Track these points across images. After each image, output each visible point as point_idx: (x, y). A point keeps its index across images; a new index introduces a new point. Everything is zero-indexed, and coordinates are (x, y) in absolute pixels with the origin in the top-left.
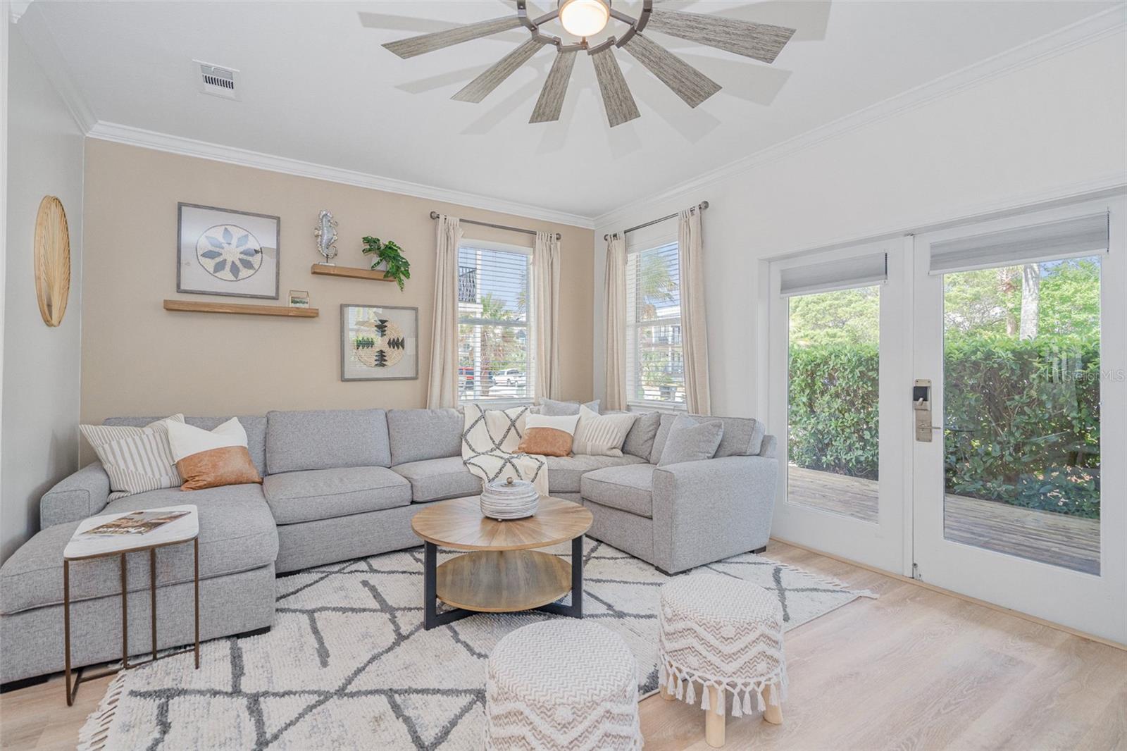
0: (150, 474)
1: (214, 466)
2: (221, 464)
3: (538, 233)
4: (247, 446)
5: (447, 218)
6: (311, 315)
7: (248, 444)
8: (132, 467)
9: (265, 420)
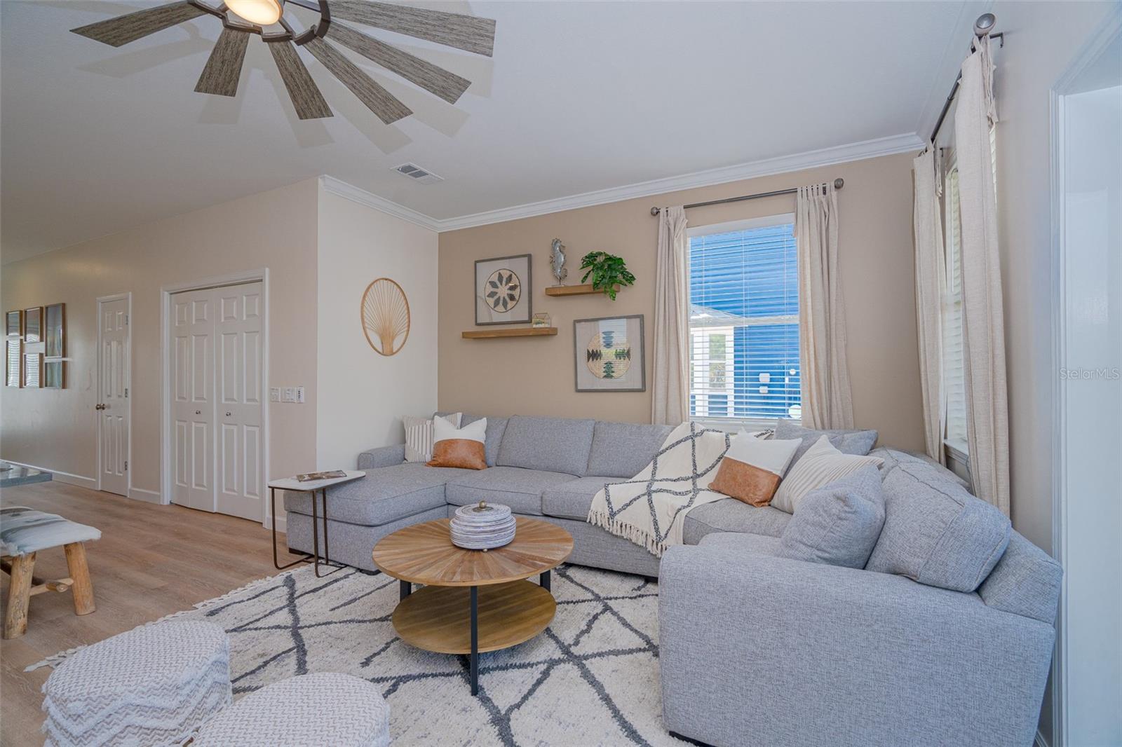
0: (420, 452)
1: (446, 451)
2: (450, 451)
3: (799, 190)
4: (483, 442)
5: (668, 209)
6: (550, 333)
7: (485, 441)
8: (412, 446)
9: (505, 422)
